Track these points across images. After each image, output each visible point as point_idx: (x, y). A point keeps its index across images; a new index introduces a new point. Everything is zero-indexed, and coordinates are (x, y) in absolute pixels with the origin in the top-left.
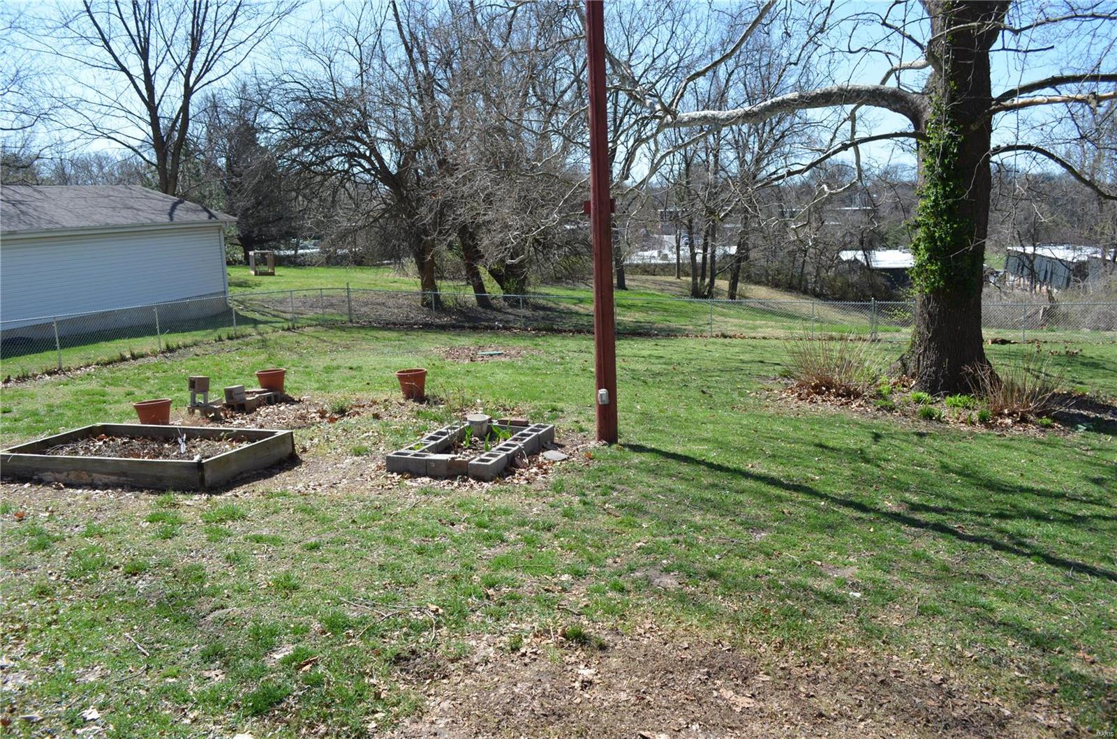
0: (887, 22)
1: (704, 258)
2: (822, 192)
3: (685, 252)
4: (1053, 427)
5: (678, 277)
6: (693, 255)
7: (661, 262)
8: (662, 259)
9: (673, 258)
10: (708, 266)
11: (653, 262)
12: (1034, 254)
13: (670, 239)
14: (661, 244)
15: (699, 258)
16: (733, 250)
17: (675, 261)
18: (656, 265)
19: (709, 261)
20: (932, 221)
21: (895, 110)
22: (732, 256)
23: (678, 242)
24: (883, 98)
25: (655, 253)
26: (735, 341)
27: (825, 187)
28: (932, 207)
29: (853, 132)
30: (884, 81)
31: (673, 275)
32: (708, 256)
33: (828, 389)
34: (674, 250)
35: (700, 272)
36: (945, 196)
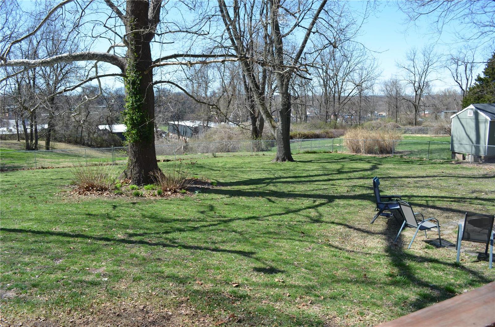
0: (106, 25)
1: (32, 130)
2: (85, 99)
3: (21, 128)
4: (186, 193)
5: (19, 140)
6: (25, 130)
7: (9, 133)
8: (9, 132)
9: (15, 131)
10: (34, 135)
11: (4, 133)
12: (178, 125)
13: (13, 122)
14: (8, 124)
15: (29, 131)
16: (46, 126)
17: (16, 133)
18: (6, 135)
19: (34, 132)
20: (131, 112)
21: (114, 64)
22: (46, 129)
23: (17, 123)
24: (108, 59)
25: (5, 129)
26: (48, 170)
27: (86, 97)
28: (131, 106)
29: (97, 73)
30: (108, 51)
31: (16, 139)
32: (34, 129)
33: (92, 188)
34: (15, 127)
35: (30, 138)
36: (136, 101)
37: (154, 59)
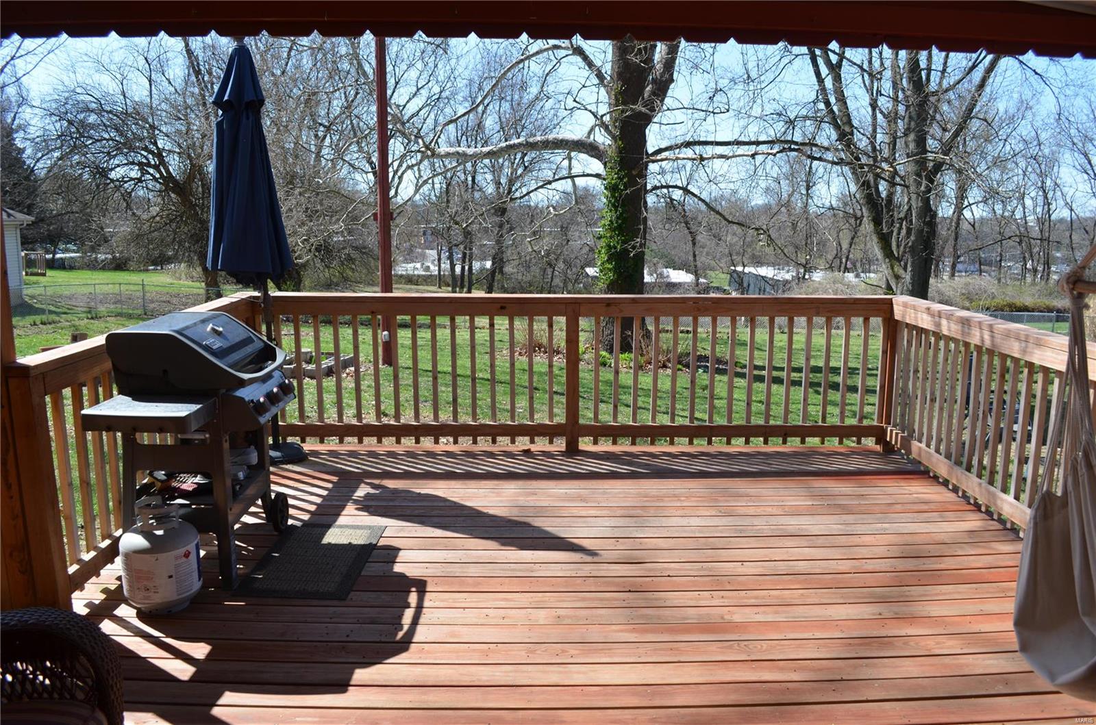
1: (463, 268)
2: (549, 213)
3: (446, 266)
4: (682, 370)
5: (440, 287)
6: (453, 266)
7: (424, 273)
8: (424, 270)
9: (434, 270)
10: (466, 278)
11: (416, 273)
13: (433, 253)
14: (423, 257)
15: (458, 269)
16: (488, 264)
17: (437, 273)
18: (419, 276)
19: (466, 273)
20: (608, 235)
21: (592, 156)
22: (487, 270)
23: (439, 255)
24: (586, 148)
25: (418, 265)
26: (483, 330)
27: (551, 209)
28: (609, 225)
29: (570, 168)
30: (588, 136)
31: (435, 285)
32: (467, 268)
34: (436, 262)
35: (459, 283)
36: (618, 218)
37: (651, 150)
